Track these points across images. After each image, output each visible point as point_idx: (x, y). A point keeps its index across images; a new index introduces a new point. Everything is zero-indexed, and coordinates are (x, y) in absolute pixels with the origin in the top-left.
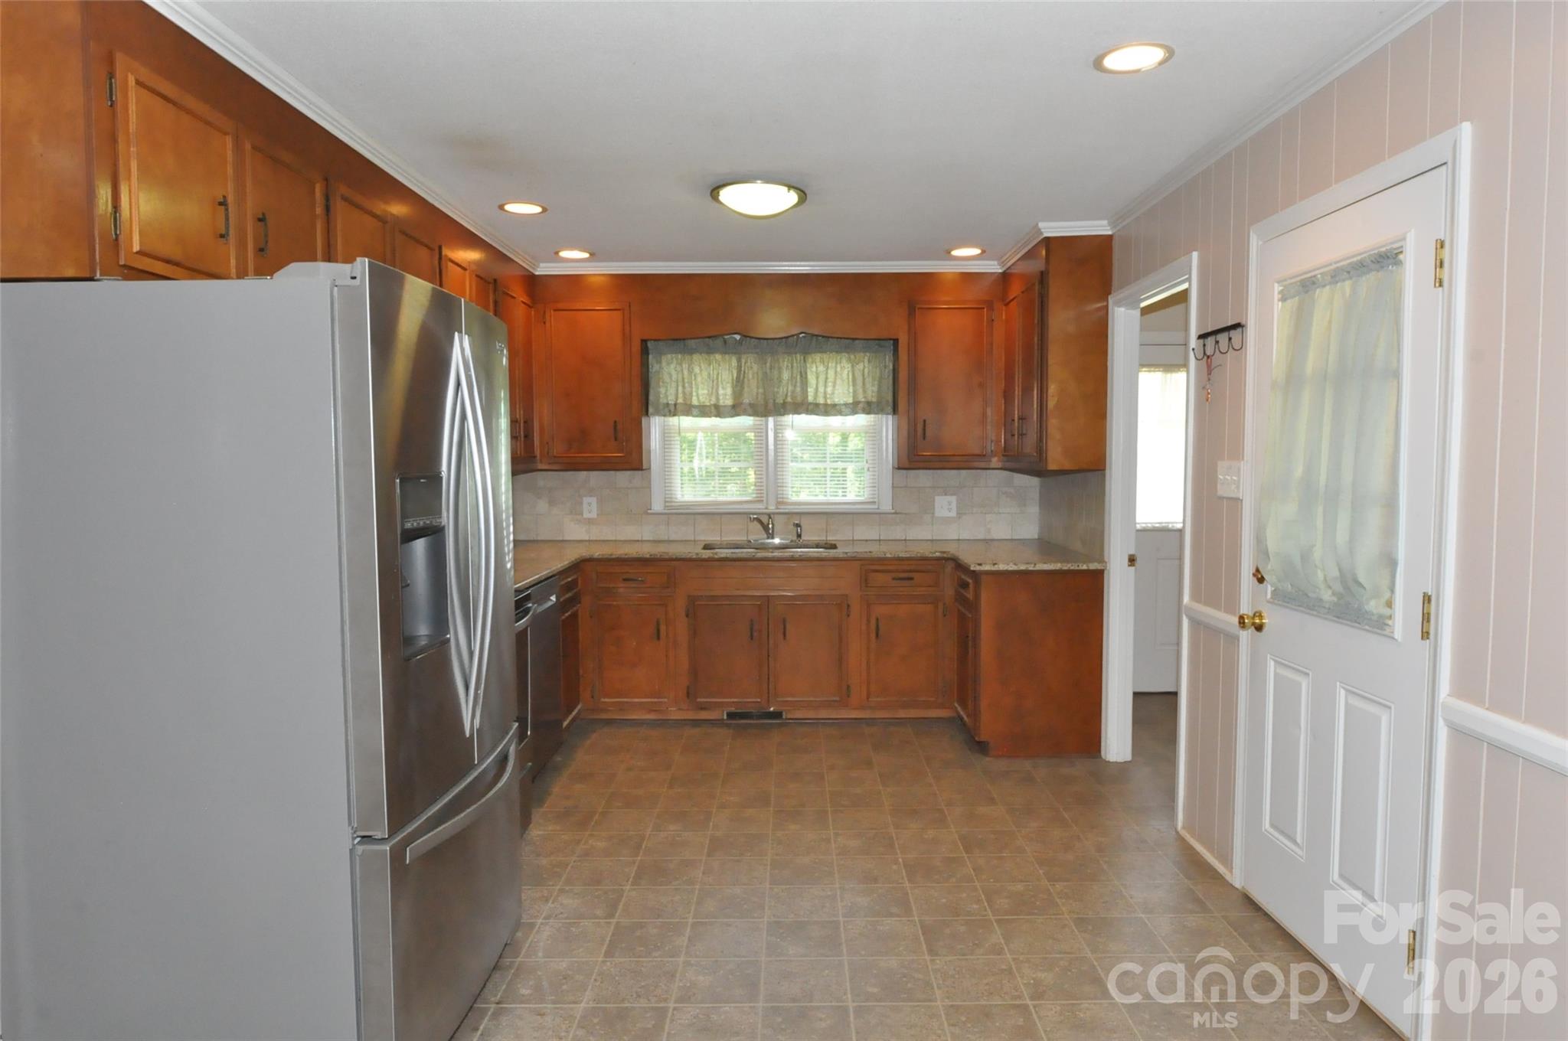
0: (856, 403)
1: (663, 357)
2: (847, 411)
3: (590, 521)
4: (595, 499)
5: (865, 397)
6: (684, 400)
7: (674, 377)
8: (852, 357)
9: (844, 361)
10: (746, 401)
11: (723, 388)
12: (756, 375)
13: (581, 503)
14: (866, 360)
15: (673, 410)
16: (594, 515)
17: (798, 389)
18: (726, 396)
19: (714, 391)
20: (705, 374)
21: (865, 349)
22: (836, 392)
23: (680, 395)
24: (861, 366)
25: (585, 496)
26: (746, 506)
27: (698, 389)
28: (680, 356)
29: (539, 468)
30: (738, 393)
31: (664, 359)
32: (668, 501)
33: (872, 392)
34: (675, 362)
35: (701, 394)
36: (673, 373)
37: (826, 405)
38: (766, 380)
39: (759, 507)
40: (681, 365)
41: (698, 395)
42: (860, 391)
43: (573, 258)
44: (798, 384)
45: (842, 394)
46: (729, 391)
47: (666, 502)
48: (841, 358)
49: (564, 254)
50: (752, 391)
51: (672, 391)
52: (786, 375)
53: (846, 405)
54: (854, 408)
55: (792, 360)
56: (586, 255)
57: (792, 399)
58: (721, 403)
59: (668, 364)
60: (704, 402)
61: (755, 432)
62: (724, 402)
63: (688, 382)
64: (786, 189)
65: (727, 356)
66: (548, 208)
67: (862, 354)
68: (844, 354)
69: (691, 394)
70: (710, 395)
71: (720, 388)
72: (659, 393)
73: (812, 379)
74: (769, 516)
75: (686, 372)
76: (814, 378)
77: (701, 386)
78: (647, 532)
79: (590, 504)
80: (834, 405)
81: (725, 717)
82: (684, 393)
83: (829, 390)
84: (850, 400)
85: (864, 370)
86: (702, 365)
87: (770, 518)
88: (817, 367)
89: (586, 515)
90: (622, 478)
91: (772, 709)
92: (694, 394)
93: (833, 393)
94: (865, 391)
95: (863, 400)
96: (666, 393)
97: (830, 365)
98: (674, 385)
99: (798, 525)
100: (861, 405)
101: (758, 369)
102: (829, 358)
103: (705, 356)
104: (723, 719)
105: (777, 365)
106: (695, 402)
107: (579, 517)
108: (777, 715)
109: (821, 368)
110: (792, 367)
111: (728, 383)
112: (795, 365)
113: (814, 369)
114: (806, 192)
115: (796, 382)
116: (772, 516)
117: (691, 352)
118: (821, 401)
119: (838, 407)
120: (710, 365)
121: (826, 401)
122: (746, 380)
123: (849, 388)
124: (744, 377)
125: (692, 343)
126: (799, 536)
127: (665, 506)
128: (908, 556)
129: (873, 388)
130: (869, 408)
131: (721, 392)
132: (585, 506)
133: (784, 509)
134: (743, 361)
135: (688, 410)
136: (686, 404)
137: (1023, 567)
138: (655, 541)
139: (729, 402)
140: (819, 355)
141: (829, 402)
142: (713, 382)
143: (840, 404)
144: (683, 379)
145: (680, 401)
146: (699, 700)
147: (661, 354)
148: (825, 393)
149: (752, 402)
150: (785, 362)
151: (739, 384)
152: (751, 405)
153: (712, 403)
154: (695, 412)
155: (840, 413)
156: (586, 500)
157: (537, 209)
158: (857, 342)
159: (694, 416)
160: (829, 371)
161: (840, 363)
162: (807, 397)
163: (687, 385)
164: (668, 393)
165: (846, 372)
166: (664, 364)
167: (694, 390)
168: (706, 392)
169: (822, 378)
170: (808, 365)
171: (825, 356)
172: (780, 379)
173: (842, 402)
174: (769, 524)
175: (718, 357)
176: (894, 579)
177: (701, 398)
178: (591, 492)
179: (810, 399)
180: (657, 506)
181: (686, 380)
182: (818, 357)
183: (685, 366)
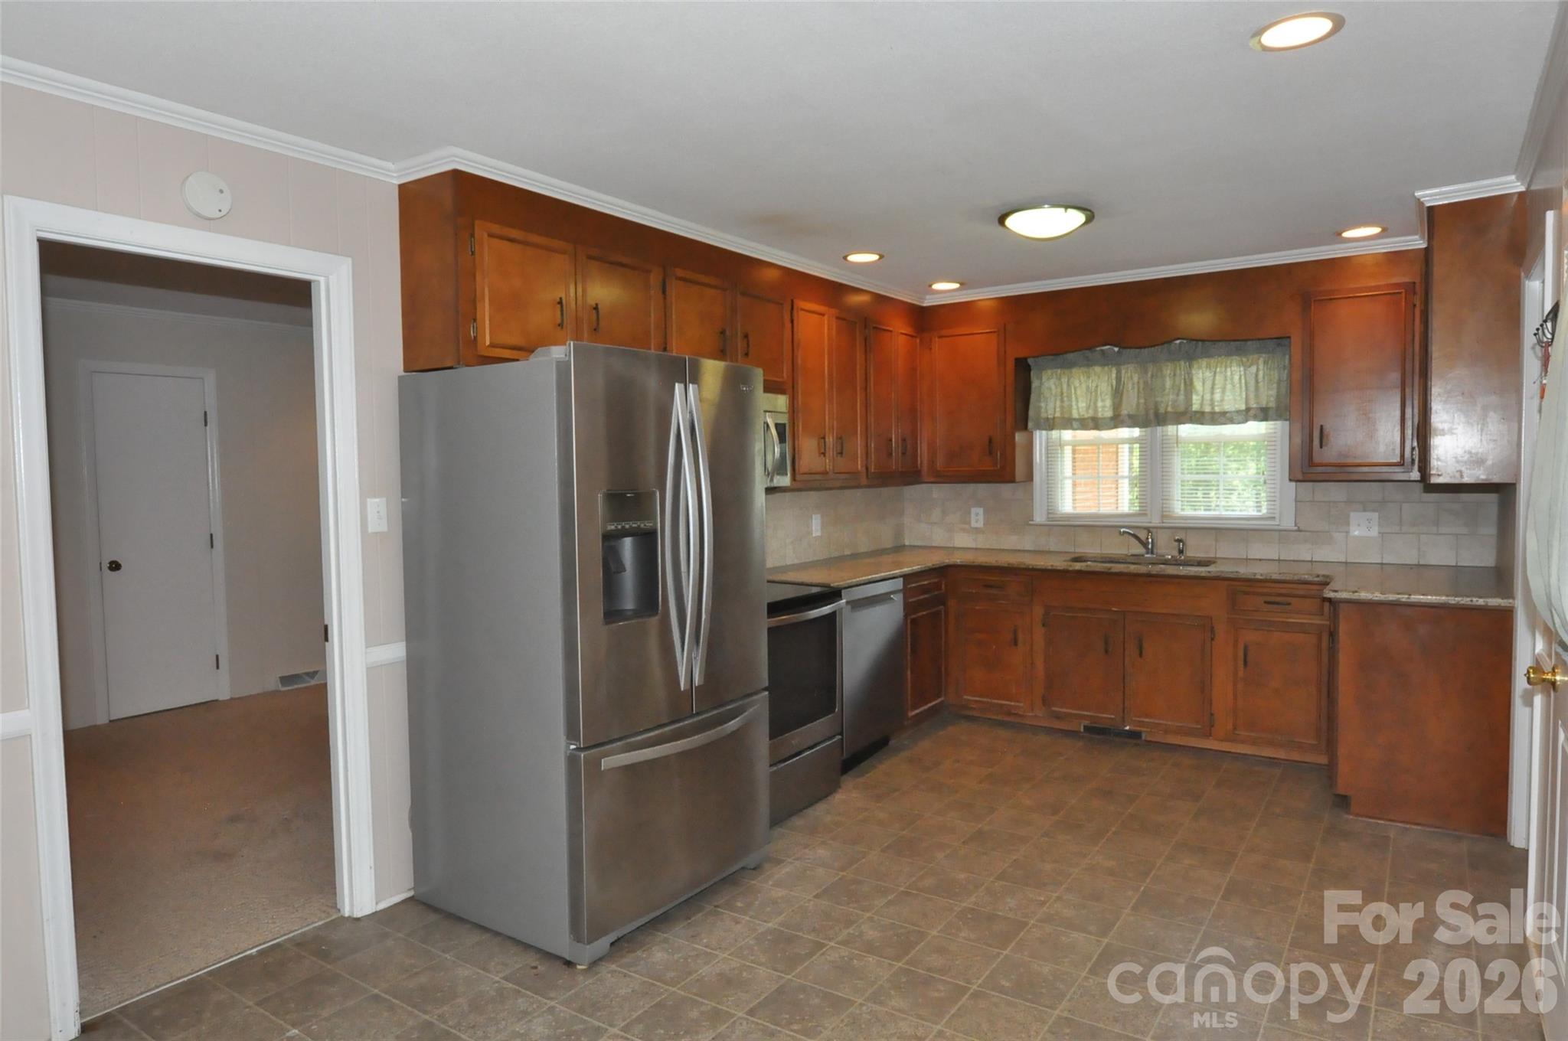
0: (1248, 409)
1: (1043, 373)
2: (1240, 418)
3: (977, 530)
4: (982, 509)
5: (1258, 403)
6: (1061, 414)
7: (1054, 392)
8: (1244, 359)
9: (1235, 364)
10: (1124, 412)
11: (1103, 401)
12: (1136, 386)
13: (969, 513)
14: (1261, 361)
15: (1050, 425)
16: (980, 524)
17: (1182, 397)
18: (1105, 408)
19: (1092, 404)
20: (1084, 386)
21: (1259, 351)
22: (1226, 398)
23: (1058, 410)
24: (1253, 369)
25: (974, 507)
26: (1126, 519)
27: (1077, 402)
28: (1059, 371)
29: (926, 480)
30: (1117, 406)
31: (1045, 376)
32: (1050, 512)
33: (1268, 396)
34: (1055, 376)
35: (1080, 408)
36: (1053, 387)
37: (1213, 413)
38: (1148, 390)
39: (1143, 522)
40: (1060, 379)
41: (1078, 409)
42: (1252, 396)
43: (945, 289)
44: (1182, 392)
45: (1232, 399)
46: (1108, 403)
47: (1048, 513)
48: (1231, 363)
49: (937, 286)
50: (1131, 403)
51: (1051, 405)
52: (1168, 383)
53: (1238, 412)
54: (1246, 415)
55: (1175, 368)
56: (956, 286)
57: (1173, 408)
58: (1100, 415)
59: (1048, 379)
60: (1083, 415)
61: (1140, 444)
62: (1102, 415)
63: (1067, 397)
64: (1063, 210)
65: (1106, 368)
66: (885, 254)
67: (1256, 356)
68: (1234, 357)
69: (1070, 406)
70: (1088, 408)
71: (1099, 400)
72: (1040, 407)
73: (1198, 385)
74: (1148, 530)
75: (1065, 386)
76: (1201, 384)
77: (1080, 399)
78: (1027, 542)
79: (977, 515)
80: (1224, 413)
81: (1082, 730)
82: (1062, 407)
83: (1217, 397)
84: (1243, 407)
85: (1257, 375)
86: (1082, 377)
87: (1149, 532)
88: (1203, 373)
89: (974, 524)
90: (1005, 489)
91: (1127, 728)
92: (1075, 407)
93: (1222, 400)
94: (1257, 396)
95: (1255, 406)
96: (1046, 408)
97: (1218, 370)
98: (1053, 399)
99: (1179, 541)
100: (1252, 412)
101: (1139, 378)
102: (1218, 362)
103: (1085, 369)
104: (1080, 732)
105: (1159, 374)
106: (1075, 415)
107: (967, 526)
108: (1135, 735)
109: (1208, 374)
110: (1175, 375)
111: (1106, 394)
112: (1178, 372)
113: (1201, 375)
114: (1093, 210)
115: (1179, 390)
116: (1154, 531)
117: (1071, 365)
118: (1207, 409)
119: (1228, 415)
120: (1088, 377)
121: (1213, 408)
122: (1125, 390)
123: (1241, 392)
124: (1123, 387)
125: (1070, 356)
126: (1181, 552)
127: (1048, 518)
128: (1283, 578)
129: (1271, 392)
130: (1264, 414)
131: (1100, 404)
132: (973, 516)
133: (1169, 523)
134: (1123, 371)
135: (1068, 423)
136: (1063, 418)
137: (1392, 597)
138: (1035, 552)
139: (1109, 414)
140: (1205, 359)
141: (1217, 409)
142: (1091, 393)
143: (1230, 412)
144: (1062, 394)
145: (1058, 414)
146: (1053, 709)
147: (1042, 369)
148: (1212, 400)
149: (1131, 413)
150: (1168, 370)
151: (1118, 393)
152: (1130, 416)
153: (1089, 415)
154: (1075, 424)
155: (1232, 421)
156: (974, 510)
157: (874, 257)
158: (1249, 343)
159: (1074, 429)
160: (1217, 377)
161: (1231, 367)
162: (1191, 405)
163: (1065, 399)
164: (1048, 408)
165: (1236, 377)
166: (1044, 380)
167: (1074, 403)
168: (1084, 405)
169: (1209, 384)
170: (1194, 372)
171: (1212, 361)
172: (1163, 389)
173: (1233, 409)
174: (1148, 539)
175: (1098, 369)
176: (1265, 602)
177: (1080, 410)
178: (979, 504)
179: (1195, 407)
180: (1039, 517)
181: (1065, 394)
182: (1204, 362)
183: (1064, 380)
